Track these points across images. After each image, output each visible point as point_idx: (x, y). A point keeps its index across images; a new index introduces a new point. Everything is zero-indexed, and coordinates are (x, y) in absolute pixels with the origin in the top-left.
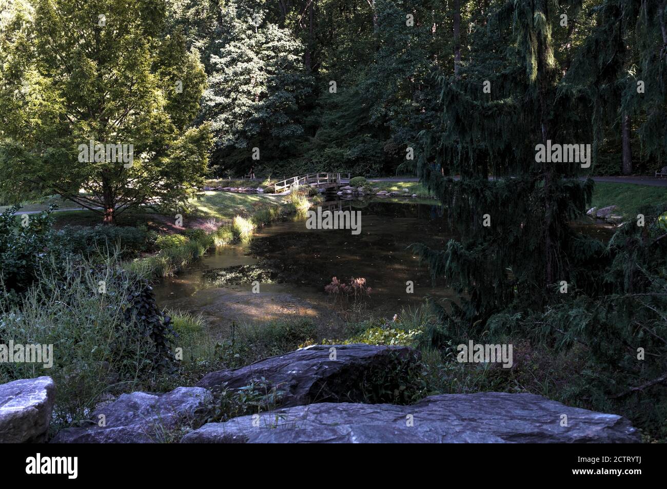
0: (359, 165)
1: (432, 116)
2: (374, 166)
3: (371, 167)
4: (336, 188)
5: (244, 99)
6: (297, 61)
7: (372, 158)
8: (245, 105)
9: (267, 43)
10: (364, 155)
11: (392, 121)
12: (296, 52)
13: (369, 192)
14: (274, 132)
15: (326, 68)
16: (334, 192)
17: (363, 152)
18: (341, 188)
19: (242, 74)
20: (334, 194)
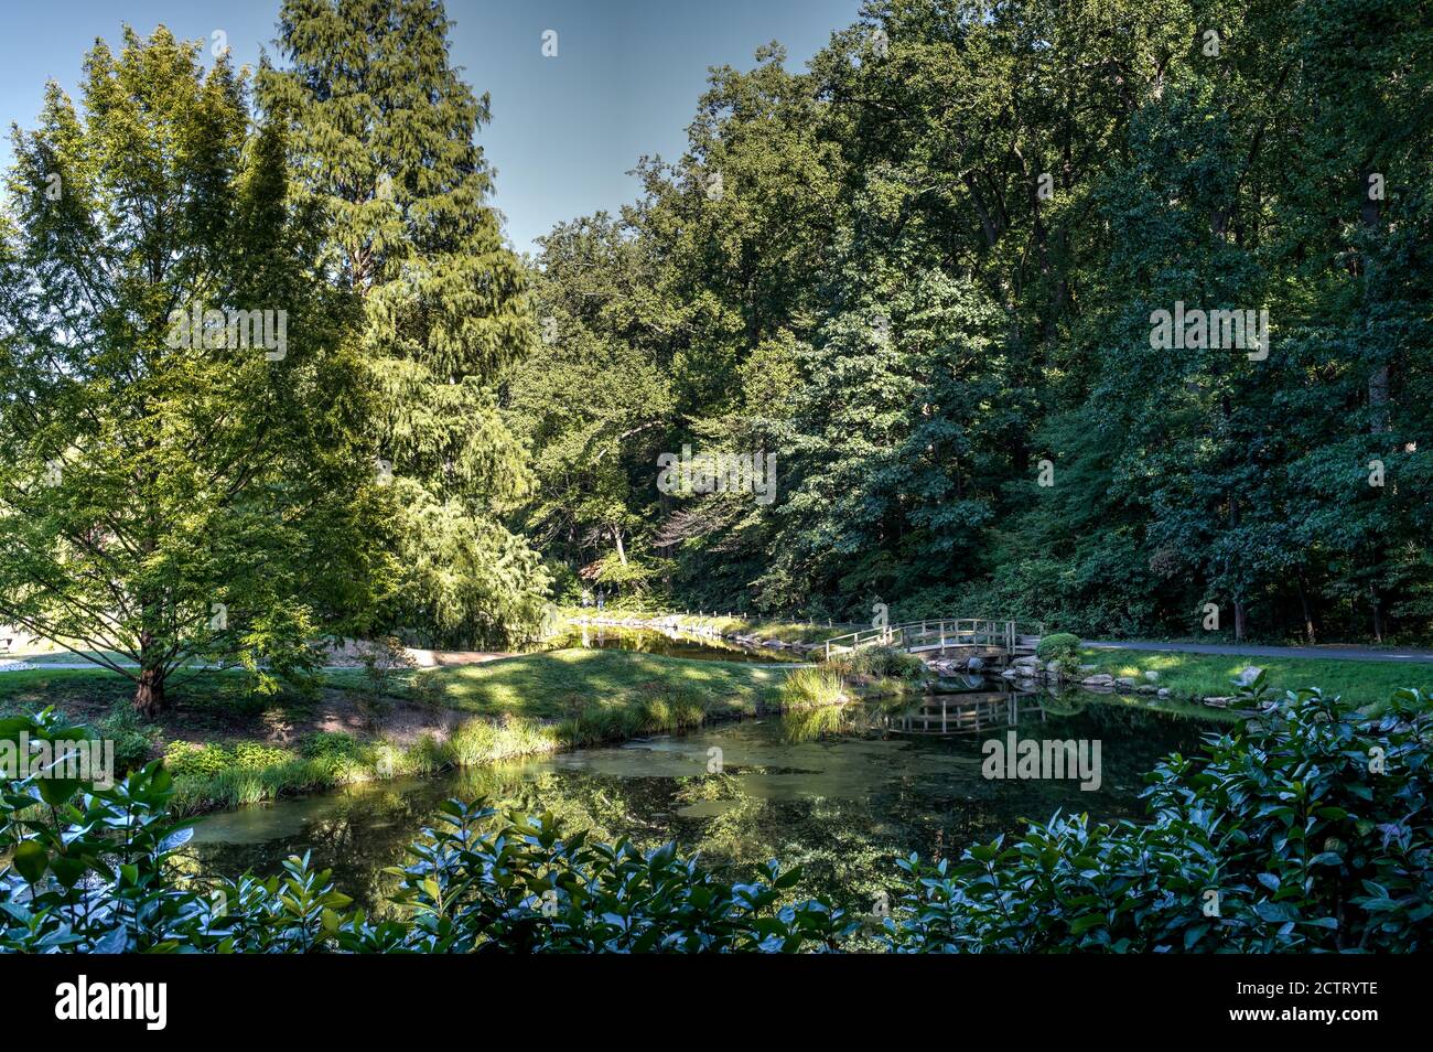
0: (1097, 605)
1: (1250, 478)
2: (1130, 609)
3: (1124, 610)
4: (999, 661)
5: (858, 443)
6: (993, 351)
7: (1124, 587)
8: (856, 454)
9: (917, 310)
10: (1107, 579)
11: (1157, 493)
12: (987, 329)
13: (1069, 675)
14: (917, 517)
15: (1061, 365)
16: (997, 670)
17: (1102, 569)
18: (1016, 661)
19: (848, 382)
20: (996, 674)
